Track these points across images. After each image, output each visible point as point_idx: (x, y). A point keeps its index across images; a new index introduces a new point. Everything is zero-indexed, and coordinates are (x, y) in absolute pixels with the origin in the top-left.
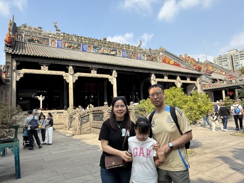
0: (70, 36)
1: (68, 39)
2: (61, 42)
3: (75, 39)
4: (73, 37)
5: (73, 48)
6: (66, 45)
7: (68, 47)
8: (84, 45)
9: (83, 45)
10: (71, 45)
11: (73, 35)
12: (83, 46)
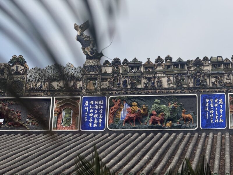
0: (142, 69)
1: (133, 84)
2: (101, 102)
3: (164, 80)
4: (159, 68)
5: (154, 122)
6: (123, 114)
7: (129, 120)
8: (210, 97)
9: (204, 98)
10: (146, 110)
11: (159, 59)
12: (204, 104)
